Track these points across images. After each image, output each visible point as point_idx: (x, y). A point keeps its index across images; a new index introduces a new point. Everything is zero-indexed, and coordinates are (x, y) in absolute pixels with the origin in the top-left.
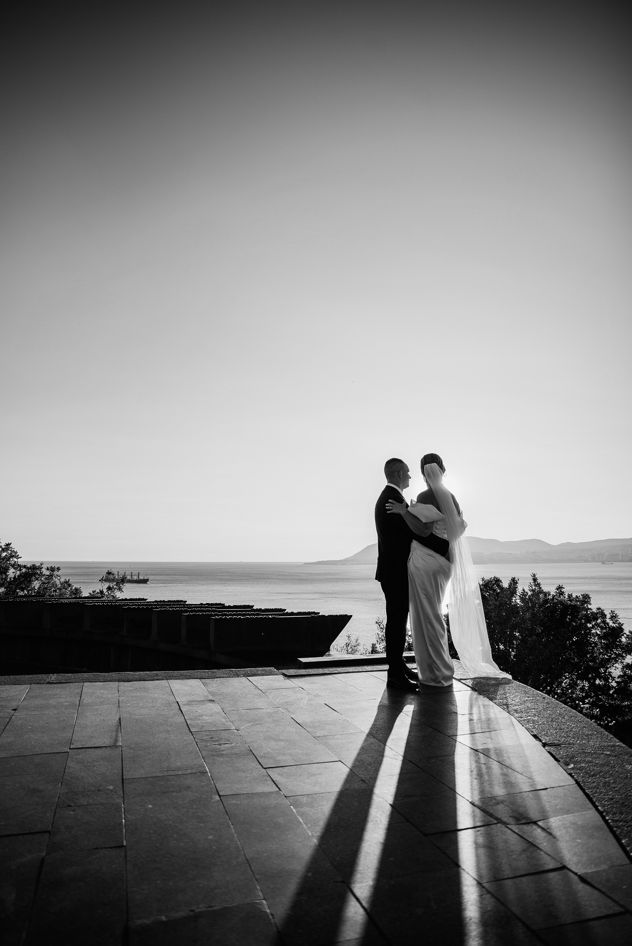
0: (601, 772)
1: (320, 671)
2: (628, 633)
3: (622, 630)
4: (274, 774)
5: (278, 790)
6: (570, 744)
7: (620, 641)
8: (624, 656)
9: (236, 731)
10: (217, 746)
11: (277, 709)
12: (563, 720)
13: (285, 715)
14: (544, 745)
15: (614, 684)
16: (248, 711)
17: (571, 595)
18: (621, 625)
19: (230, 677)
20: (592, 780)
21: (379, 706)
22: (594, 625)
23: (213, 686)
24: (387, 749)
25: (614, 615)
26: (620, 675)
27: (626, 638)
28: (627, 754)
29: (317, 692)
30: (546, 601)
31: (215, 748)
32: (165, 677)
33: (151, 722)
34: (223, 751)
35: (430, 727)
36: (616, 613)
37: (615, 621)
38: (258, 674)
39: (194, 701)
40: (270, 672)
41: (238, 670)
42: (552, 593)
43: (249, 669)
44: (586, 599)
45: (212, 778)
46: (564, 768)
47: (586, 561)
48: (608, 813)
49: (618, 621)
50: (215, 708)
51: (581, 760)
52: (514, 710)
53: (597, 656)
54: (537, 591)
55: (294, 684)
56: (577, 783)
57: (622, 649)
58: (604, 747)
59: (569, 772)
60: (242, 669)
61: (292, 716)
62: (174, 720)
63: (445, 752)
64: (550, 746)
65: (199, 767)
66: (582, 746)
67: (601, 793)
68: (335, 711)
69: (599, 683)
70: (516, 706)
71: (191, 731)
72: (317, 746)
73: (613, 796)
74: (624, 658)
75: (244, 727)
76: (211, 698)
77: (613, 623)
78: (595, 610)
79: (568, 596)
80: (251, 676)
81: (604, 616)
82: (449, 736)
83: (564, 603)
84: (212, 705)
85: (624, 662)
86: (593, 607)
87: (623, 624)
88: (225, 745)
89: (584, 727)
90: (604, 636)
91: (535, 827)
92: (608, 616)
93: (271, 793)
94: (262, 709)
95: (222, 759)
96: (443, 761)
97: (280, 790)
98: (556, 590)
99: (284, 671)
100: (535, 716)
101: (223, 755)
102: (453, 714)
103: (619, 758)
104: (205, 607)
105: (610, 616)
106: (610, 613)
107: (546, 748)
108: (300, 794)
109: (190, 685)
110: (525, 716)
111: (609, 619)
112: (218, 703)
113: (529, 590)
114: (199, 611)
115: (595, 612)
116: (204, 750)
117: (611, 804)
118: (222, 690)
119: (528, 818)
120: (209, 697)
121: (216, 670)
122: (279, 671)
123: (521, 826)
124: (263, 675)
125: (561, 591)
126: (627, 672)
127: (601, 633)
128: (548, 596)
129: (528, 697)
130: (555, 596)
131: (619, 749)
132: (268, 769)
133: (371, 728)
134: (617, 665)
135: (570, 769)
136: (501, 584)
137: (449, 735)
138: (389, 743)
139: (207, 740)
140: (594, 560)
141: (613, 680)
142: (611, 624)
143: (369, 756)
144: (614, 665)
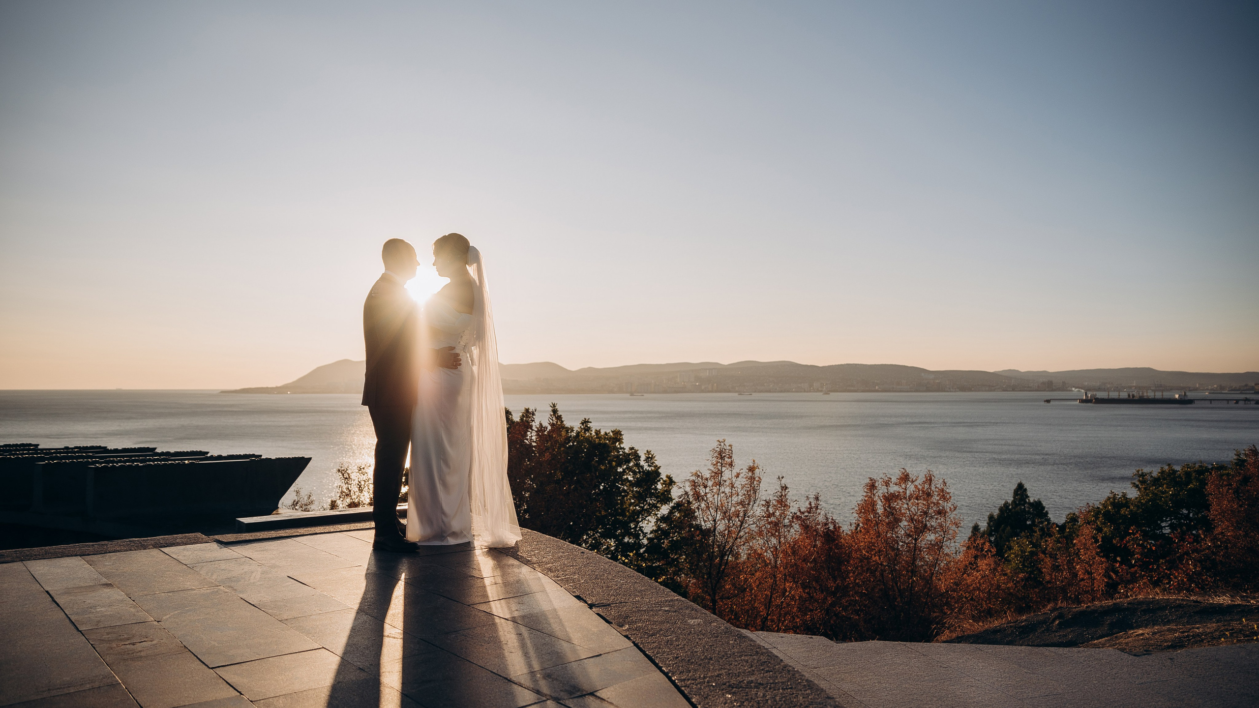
0: (661, 630)
1: (273, 534)
2: (665, 479)
3: (659, 474)
4: (229, 674)
5: (239, 694)
6: (621, 603)
7: (656, 489)
8: (658, 507)
9: (156, 623)
10: (128, 646)
11: (215, 588)
12: (610, 577)
13: (230, 595)
14: (591, 606)
15: (645, 542)
16: (169, 594)
17: (599, 431)
18: (657, 468)
19: (131, 550)
20: (652, 640)
21: (366, 574)
22: (625, 469)
23: (106, 564)
24: (386, 626)
25: (650, 456)
26: (653, 530)
27: (662, 484)
28: (687, 608)
29: (273, 562)
30: (568, 439)
31: (127, 650)
32: (17, 557)
33: (5, 624)
34: (140, 651)
35: (441, 596)
36: (652, 454)
37: (651, 463)
38: (178, 543)
39: (77, 588)
40: (195, 540)
41: (144, 540)
42: (575, 429)
43: (160, 537)
44: (617, 436)
45: (128, 691)
46: (618, 630)
47: (611, 392)
48: (673, 674)
49: (655, 463)
50: (116, 594)
51: (636, 620)
52: (548, 569)
53: (626, 508)
54: (558, 426)
55: (236, 554)
56: (636, 645)
57: (657, 497)
58: (662, 602)
59: (624, 634)
60: (149, 538)
61: (241, 596)
62: (46, 617)
63: (466, 624)
64: (598, 607)
65: (104, 678)
66: (636, 603)
67: (664, 652)
68: (304, 585)
69: (628, 541)
70: (549, 564)
71: (80, 629)
72: (287, 632)
73: (678, 654)
74: (658, 509)
75: (168, 616)
76: (104, 581)
77: (649, 466)
78: (627, 451)
79: (595, 433)
80: (166, 547)
81: (637, 457)
82: (469, 606)
83: (591, 441)
84: (109, 590)
85: (658, 514)
86: (626, 445)
87: (660, 467)
88: (142, 643)
89: (635, 583)
90: (637, 483)
91: (592, 698)
92: (643, 458)
93: (230, 699)
94: (192, 589)
95: (140, 663)
96: (466, 636)
97: (241, 694)
98: (581, 425)
99: (216, 537)
100: (575, 573)
101: (141, 657)
102: (469, 579)
103: (679, 613)
104: (75, 452)
105: (645, 457)
106: (645, 454)
107: (594, 609)
108: (273, 695)
109: (65, 565)
110: (563, 574)
111: (644, 461)
112: (118, 588)
113: (549, 424)
114: (64, 458)
115: (627, 452)
116: (108, 654)
117: (676, 663)
118: (121, 568)
119: (583, 690)
120: (101, 581)
121: (106, 542)
122: (209, 537)
123: (575, 700)
124: (186, 544)
125: (587, 426)
126: (661, 525)
127: (634, 478)
128: (571, 432)
129: (563, 553)
130: (579, 432)
131: (679, 603)
132: (218, 669)
133: (361, 603)
134: (649, 518)
135: (626, 630)
136: (511, 416)
137: (468, 604)
138: (388, 620)
139: (110, 639)
140: (621, 390)
141: (644, 537)
142: (646, 467)
143: (363, 638)
144: (647, 519)
